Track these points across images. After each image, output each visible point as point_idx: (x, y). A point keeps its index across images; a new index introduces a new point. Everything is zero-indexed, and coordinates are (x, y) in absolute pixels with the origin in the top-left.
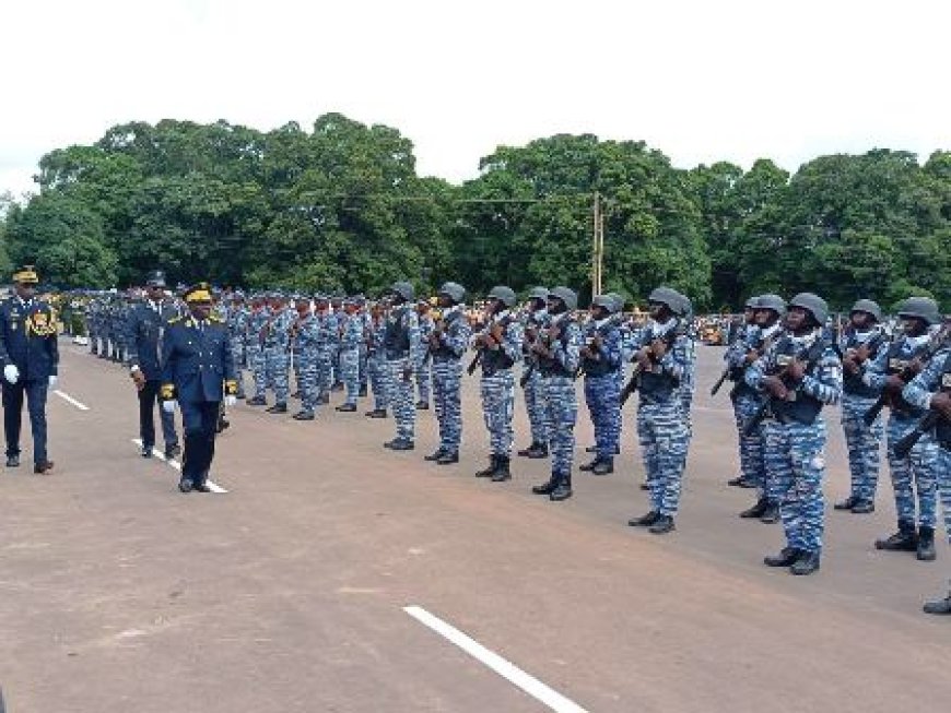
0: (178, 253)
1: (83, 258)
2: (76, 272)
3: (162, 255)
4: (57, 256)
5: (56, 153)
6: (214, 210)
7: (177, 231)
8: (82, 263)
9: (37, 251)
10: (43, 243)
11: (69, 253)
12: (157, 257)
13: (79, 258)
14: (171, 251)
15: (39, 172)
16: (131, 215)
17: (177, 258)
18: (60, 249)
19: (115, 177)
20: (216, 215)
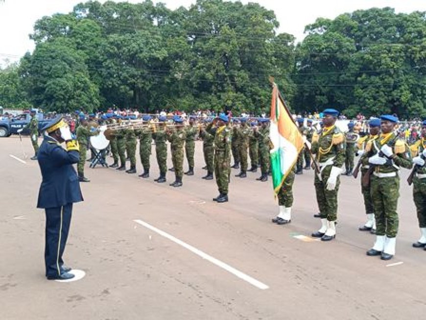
0: (133, 86)
1: (78, 88)
2: (74, 98)
3: (122, 87)
4: (62, 86)
5: (45, 18)
6: (159, 56)
7: (133, 70)
8: (78, 92)
9: (45, 83)
10: (50, 76)
11: (70, 85)
12: (118, 89)
13: (77, 87)
14: (128, 85)
15: (32, 32)
16: (100, 60)
17: (131, 89)
18: (63, 81)
19: (87, 34)
20: (161, 59)
